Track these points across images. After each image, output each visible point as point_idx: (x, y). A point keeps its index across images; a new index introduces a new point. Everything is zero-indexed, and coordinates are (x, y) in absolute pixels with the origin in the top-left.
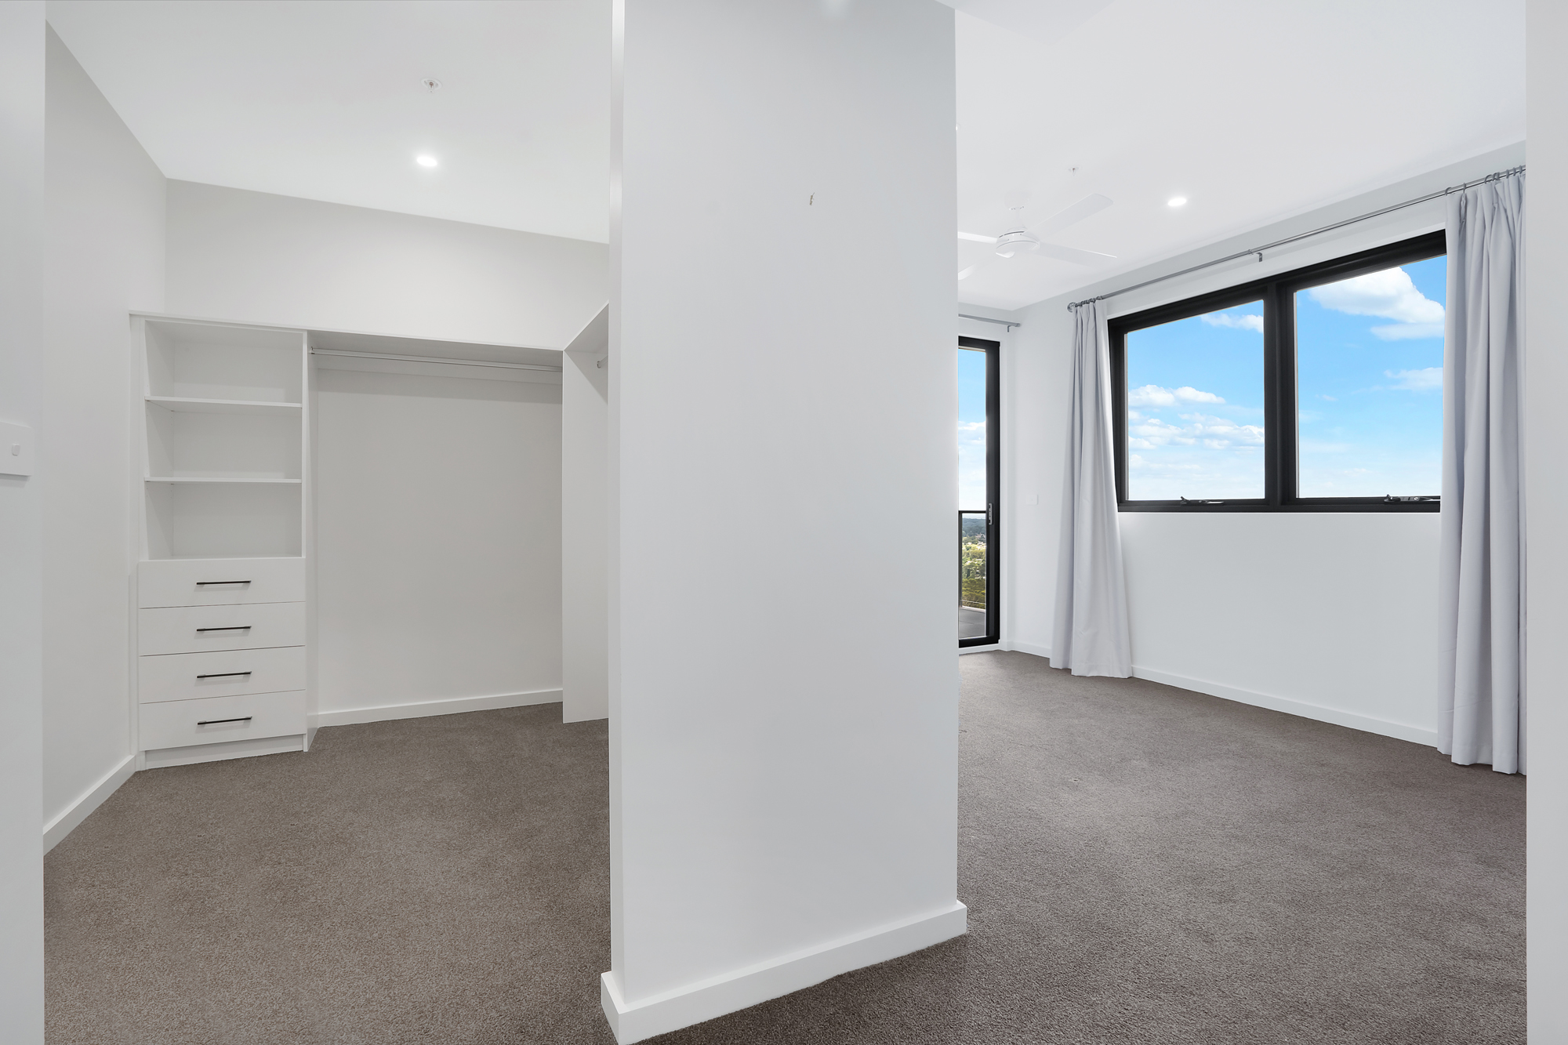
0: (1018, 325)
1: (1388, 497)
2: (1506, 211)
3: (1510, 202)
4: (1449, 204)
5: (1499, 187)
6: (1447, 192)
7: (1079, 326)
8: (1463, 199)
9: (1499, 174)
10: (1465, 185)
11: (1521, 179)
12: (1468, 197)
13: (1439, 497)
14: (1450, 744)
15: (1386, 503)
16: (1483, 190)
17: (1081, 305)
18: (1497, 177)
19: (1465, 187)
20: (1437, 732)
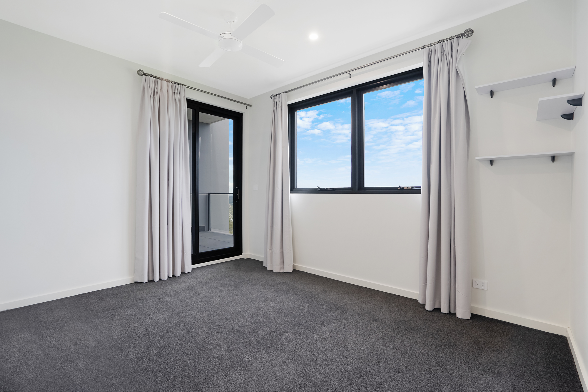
0: (250, 106)
1: (400, 187)
2: (446, 56)
3: (448, 52)
4: (424, 52)
5: (444, 45)
6: (424, 47)
7: (275, 105)
8: (430, 50)
9: (443, 40)
10: (431, 44)
11: (452, 41)
12: (432, 49)
13: (420, 187)
14: (425, 299)
15: (399, 189)
16: (438, 46)
17: (276, 95)
18: (443, 41)
19: (431, 45)
20: (418, 293)
